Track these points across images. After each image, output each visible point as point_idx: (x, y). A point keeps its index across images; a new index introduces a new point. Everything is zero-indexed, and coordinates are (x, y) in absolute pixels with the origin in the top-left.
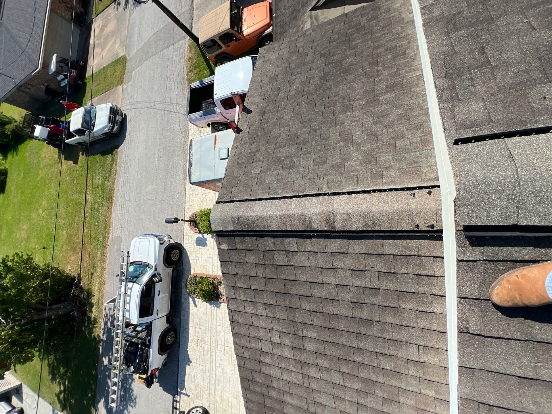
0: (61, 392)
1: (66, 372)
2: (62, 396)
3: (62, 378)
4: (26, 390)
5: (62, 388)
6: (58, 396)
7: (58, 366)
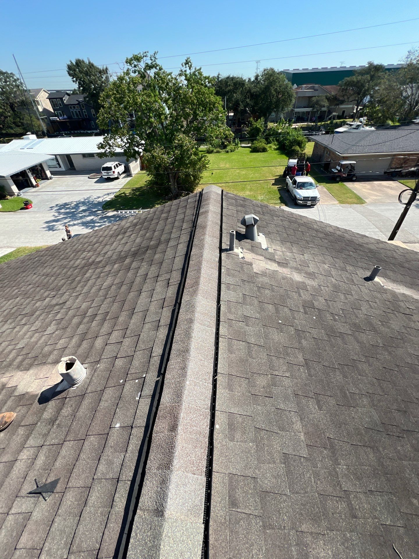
0: (125, 194)
1: (137, 195)
2: (123, 195)
3: (133, 194)
4: (129, 179)
5: (127, 195)
6: (124, 193)
7: (140, 191)
